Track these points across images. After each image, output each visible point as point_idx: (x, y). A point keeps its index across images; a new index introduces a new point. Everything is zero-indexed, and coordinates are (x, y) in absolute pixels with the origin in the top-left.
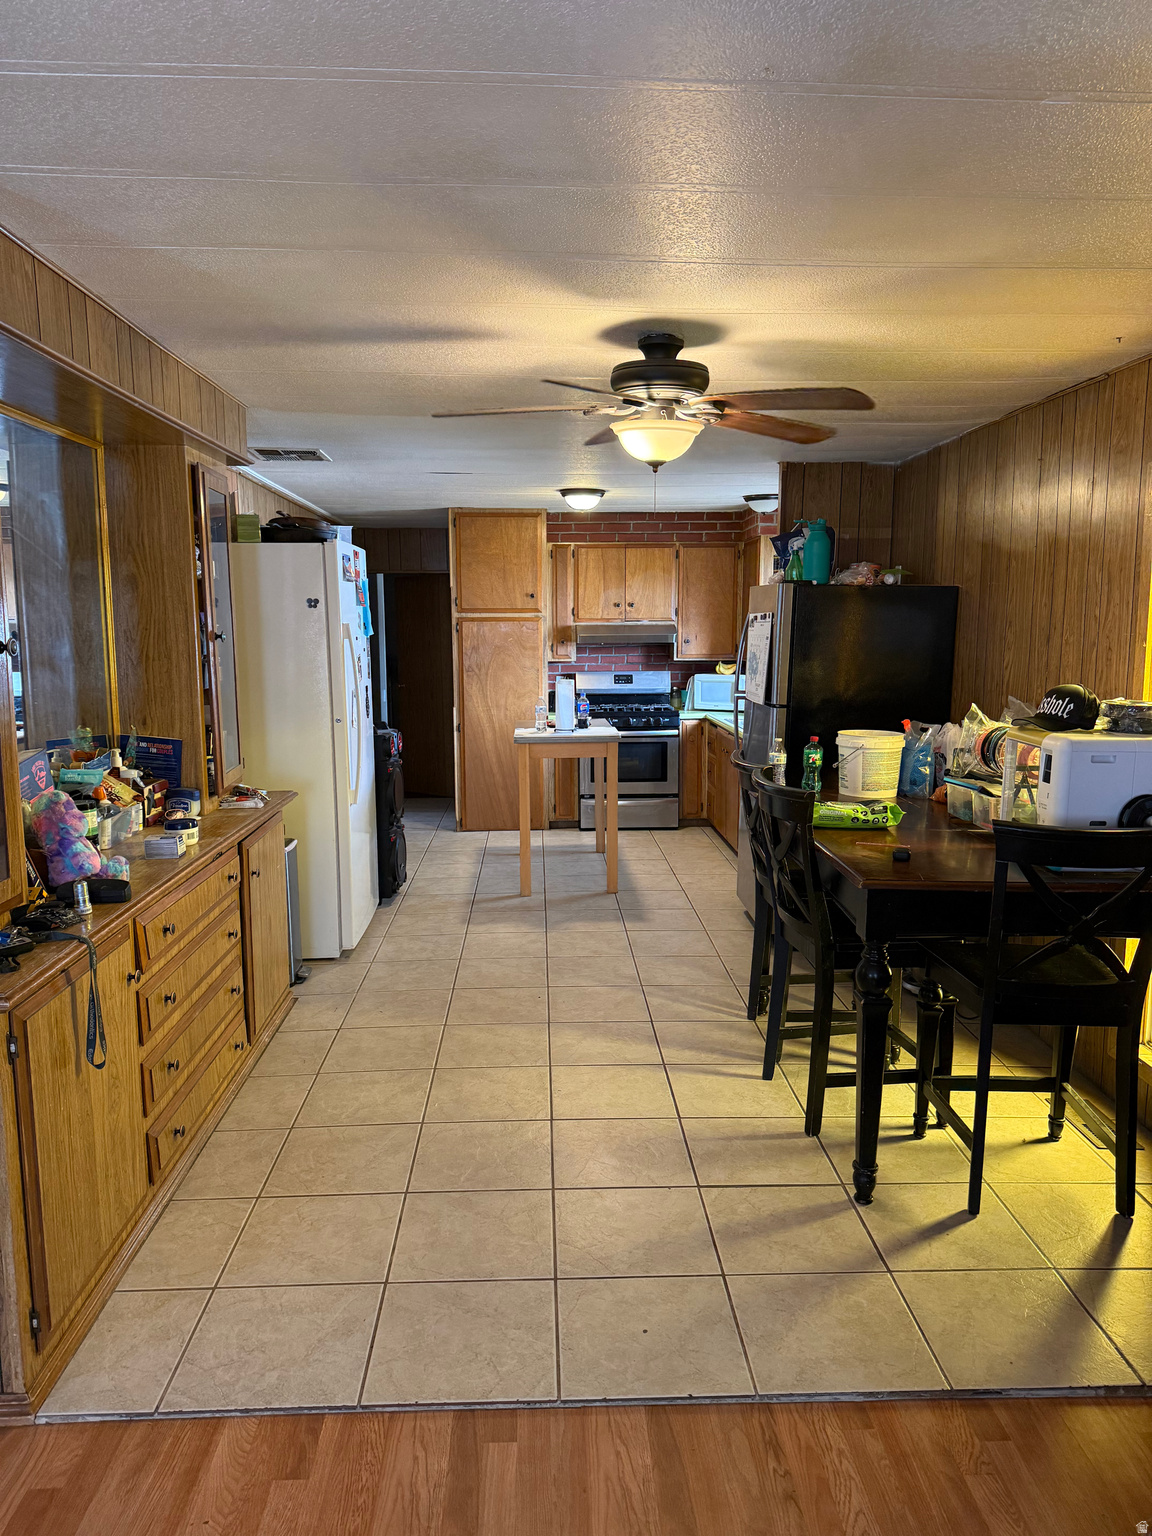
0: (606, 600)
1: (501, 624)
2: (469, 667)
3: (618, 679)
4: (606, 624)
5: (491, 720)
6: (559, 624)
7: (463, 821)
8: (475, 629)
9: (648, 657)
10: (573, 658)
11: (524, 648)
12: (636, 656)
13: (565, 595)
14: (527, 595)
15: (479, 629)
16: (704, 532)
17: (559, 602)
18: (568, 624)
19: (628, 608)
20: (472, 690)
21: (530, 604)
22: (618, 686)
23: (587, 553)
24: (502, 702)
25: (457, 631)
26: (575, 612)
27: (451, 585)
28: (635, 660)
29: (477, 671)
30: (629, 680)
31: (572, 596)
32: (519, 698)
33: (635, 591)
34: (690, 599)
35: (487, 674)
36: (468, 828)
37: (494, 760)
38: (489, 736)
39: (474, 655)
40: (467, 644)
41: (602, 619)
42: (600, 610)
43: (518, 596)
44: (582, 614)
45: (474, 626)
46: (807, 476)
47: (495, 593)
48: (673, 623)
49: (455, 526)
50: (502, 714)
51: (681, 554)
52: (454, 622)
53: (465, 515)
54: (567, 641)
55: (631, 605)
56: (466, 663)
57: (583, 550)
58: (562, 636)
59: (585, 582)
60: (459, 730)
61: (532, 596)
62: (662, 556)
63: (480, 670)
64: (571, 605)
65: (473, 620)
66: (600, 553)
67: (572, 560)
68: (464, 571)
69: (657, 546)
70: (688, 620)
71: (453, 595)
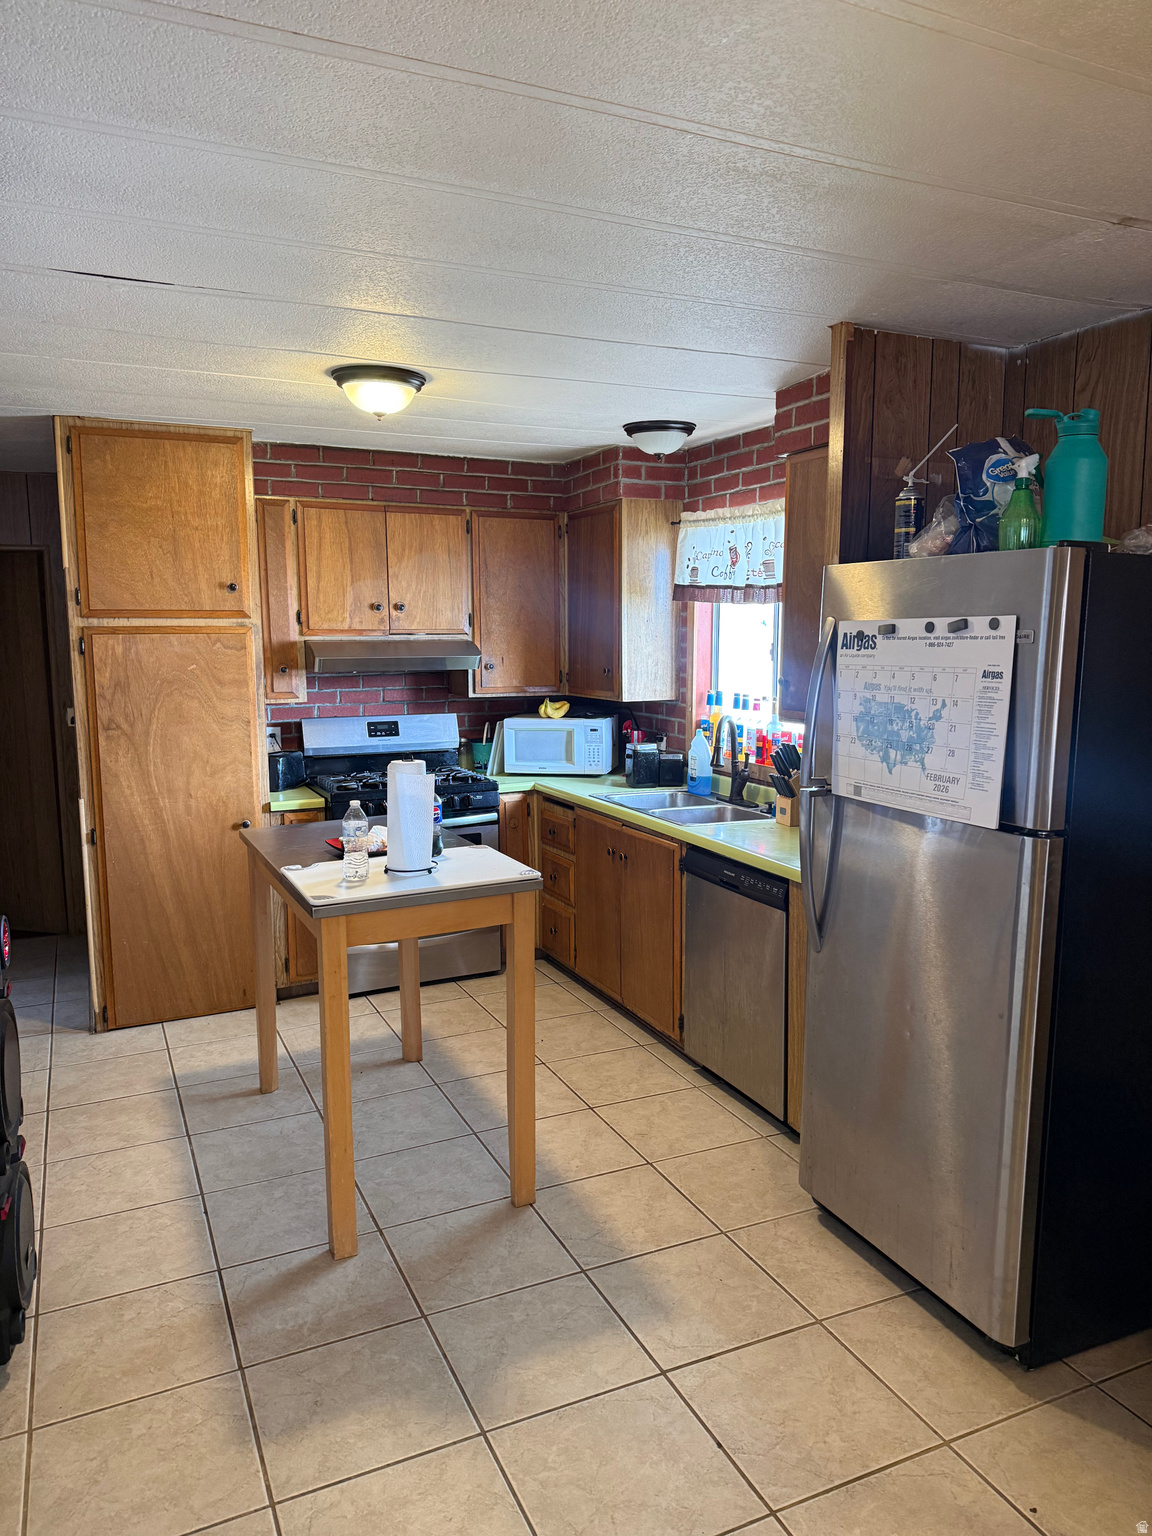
0: (357, 599)
1: (173, 638)
2: (111, 720)
3: (374, 730)
4: (358, 638)
5: (157, 815)
6: (274, 637)
7: (110, 1014)
8: (119, 650)
9: (417, 691)
10: (303, 697)
11: (221, 683)
12: (397, 691)
13: (284, 589)
14: (221, 586)
15: (127, 650)
16: (509, 493)
17: (272, 599)
18: (292, 639)
19: (394, 613)
20: (117, 762)
21: (229, 601)
22: (376, 741)
23: (320, 520)
24: (180, 783)
25: (82, 652)
26: (303, 618)
27: (66, 564)
28: (396, 696)
29: (125, 726)
30: (392, 730)
31: (295, 592)
32: (213, 774)
33: (404, 584)
34: (492, 601)
35: (147, 733)
36: (120, 1022)
37: (168, 891)
38: (155, 846)
39: (118, 696)
40: (103, 678)
41: (350, 631)
42: (347, 615)
43: (204, 586)
44: (314, 621)
45: (117, 644)
46: (879, 358)
47: (157, 580)
48: (465, 637)
49: (69, 450)
50: (181, 805)
51: (475, 526)
52: (74, 636)
53: (86, 434)
54: (291, 668)
55: (399, 607)
56: (103, 714)
57: (313, 511)
58: (281, 659)
59: (319, 566)
60: (92, 841)
61: (232, 587)
62: (445, 529)
63: (132, 726)
64: (293, 608)
65: (114, 631)
66: (343, 520)
67: (293, 527)
68: (91, 537)
69: (437, 511)
70: (489, 633)
71: (71, 584)
